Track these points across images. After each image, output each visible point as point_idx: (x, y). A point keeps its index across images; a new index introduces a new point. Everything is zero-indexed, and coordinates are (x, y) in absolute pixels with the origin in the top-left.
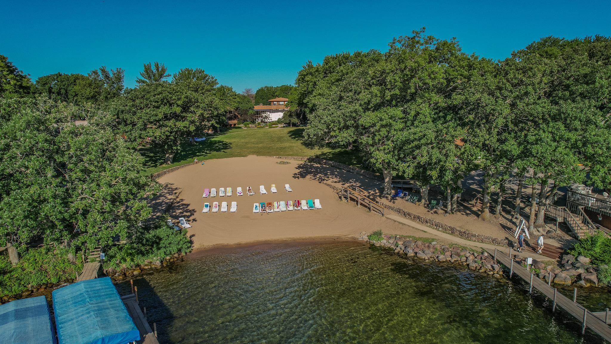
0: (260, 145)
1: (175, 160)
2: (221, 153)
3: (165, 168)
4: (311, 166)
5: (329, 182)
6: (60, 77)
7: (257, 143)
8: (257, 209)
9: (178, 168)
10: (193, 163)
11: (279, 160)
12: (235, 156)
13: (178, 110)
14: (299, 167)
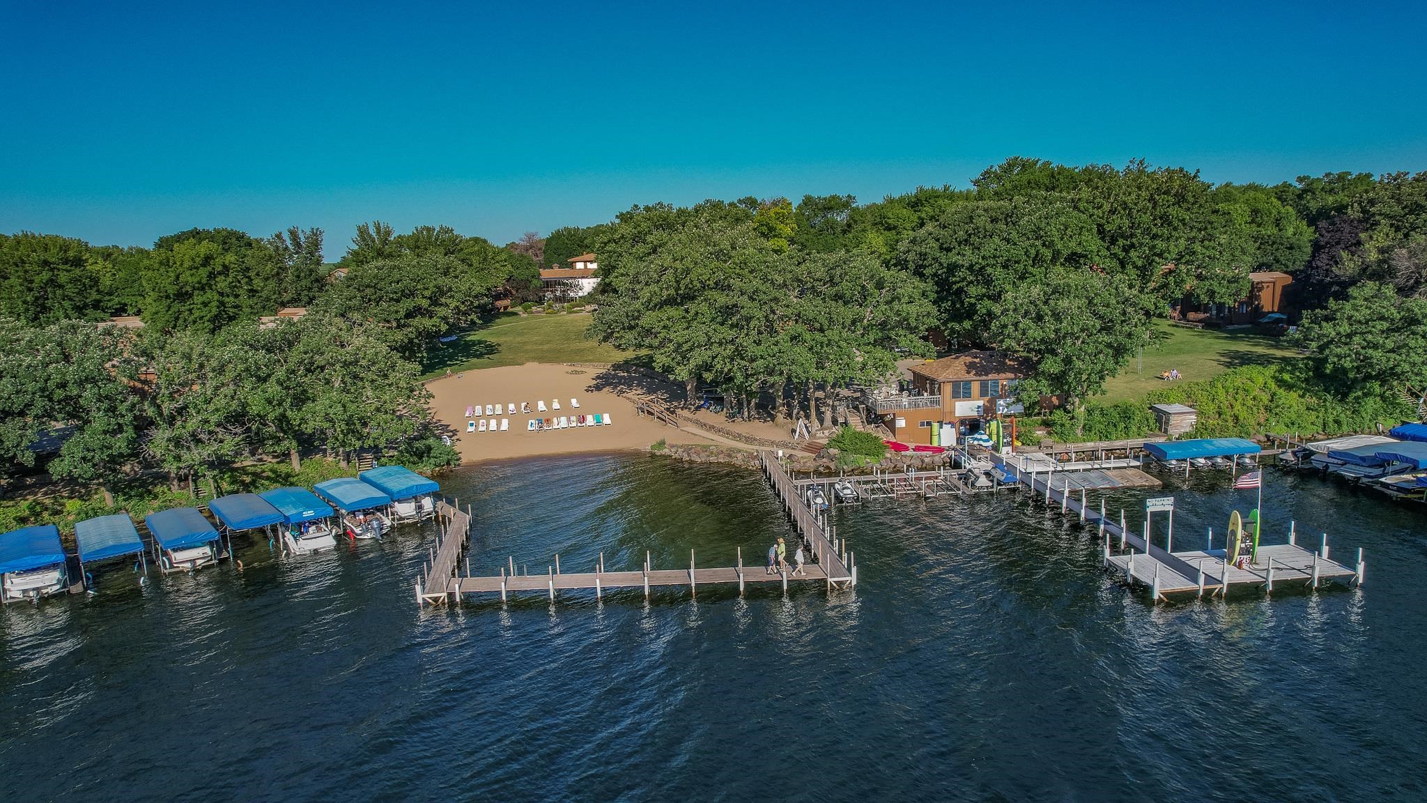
0: (546, 347)
2: (484, 360)
4: (616, 374)
5: (629, 395)
7: (541, 344)
8: (532, 425)
10: (445, 375)
11: (571, 369)
12: (507, 365)
13: (425, 303)
14: (598, 377)
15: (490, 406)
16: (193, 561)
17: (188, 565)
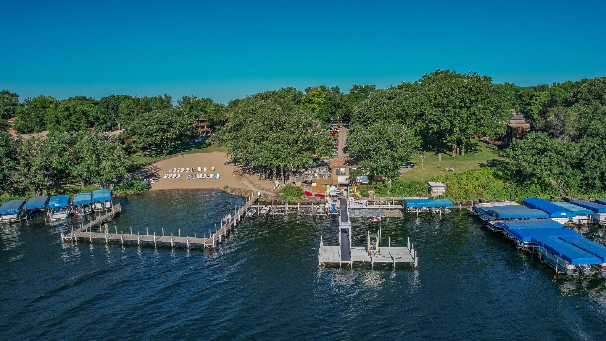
1: (168, 154)
2: (201, 150)
3: (161, 158)
5: (236, 167)
6: (114, 98)
8: (188, 176)
9: (168, 158)
10: (178, 155)
13: (165, 127)
15: (179, 169)
16: (10, 219)
17: (8, 221)
